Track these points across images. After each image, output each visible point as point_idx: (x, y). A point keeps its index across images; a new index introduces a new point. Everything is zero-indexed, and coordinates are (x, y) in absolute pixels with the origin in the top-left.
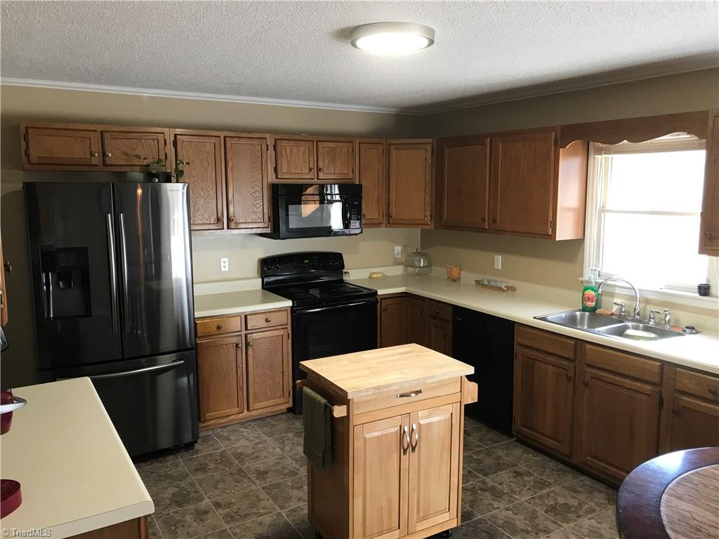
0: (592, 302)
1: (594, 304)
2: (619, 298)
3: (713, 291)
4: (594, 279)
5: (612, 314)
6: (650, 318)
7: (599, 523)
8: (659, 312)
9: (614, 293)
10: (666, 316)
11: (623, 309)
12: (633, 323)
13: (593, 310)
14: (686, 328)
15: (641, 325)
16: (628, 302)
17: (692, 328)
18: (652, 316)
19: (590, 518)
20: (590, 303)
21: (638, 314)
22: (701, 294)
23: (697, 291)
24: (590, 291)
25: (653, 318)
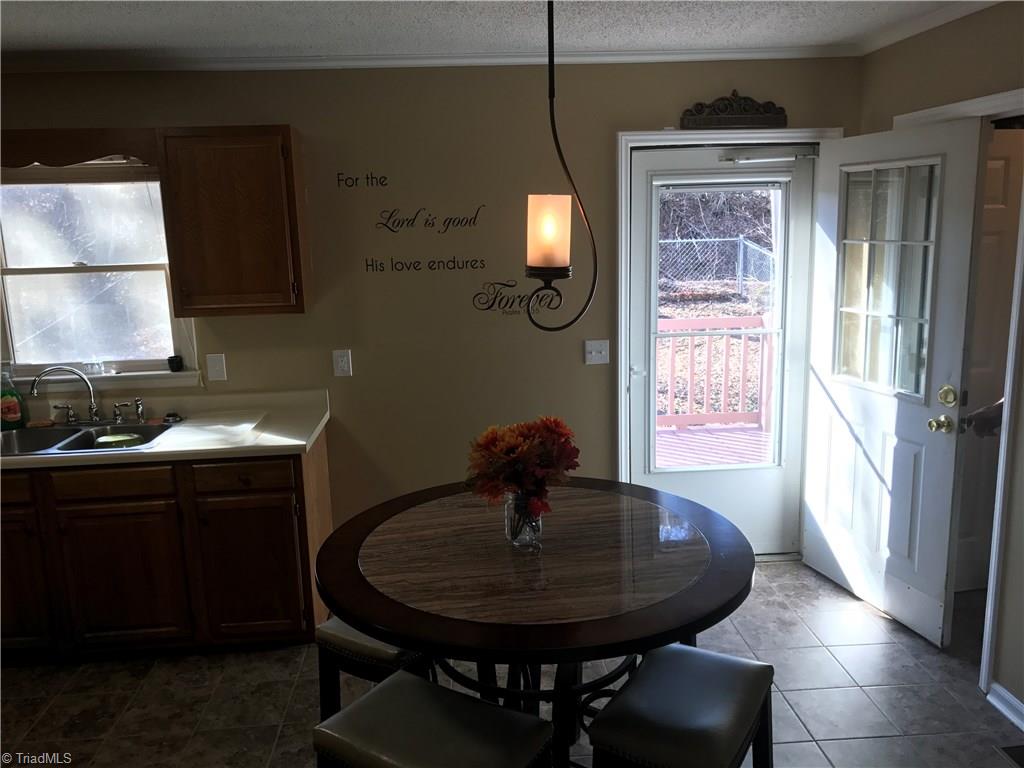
0: (15, 413)
1: (19, 415)
2: (55, 398)
3: (187, 362)
4: (11, 377)
5: (53, 424)
6: (116, 415)
7: (144, 708)
8: (126, 405)
9: (46, 393)
10: (138, 407)
11: (71, 412)
12: (96, 428)
13: (20, 425)
14: (169, 416)
15: (108, 427)
16: (74, 402)
17: (174, 415)
18: (118, 412)
19: (129, 709)
20: (14, 416)
21: (96, 414)
22: (174, 369)
23: (167, 366)
24: (9, 397)
25: (120, 415)
